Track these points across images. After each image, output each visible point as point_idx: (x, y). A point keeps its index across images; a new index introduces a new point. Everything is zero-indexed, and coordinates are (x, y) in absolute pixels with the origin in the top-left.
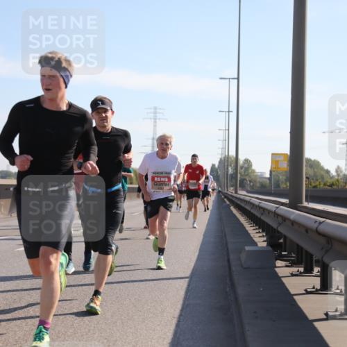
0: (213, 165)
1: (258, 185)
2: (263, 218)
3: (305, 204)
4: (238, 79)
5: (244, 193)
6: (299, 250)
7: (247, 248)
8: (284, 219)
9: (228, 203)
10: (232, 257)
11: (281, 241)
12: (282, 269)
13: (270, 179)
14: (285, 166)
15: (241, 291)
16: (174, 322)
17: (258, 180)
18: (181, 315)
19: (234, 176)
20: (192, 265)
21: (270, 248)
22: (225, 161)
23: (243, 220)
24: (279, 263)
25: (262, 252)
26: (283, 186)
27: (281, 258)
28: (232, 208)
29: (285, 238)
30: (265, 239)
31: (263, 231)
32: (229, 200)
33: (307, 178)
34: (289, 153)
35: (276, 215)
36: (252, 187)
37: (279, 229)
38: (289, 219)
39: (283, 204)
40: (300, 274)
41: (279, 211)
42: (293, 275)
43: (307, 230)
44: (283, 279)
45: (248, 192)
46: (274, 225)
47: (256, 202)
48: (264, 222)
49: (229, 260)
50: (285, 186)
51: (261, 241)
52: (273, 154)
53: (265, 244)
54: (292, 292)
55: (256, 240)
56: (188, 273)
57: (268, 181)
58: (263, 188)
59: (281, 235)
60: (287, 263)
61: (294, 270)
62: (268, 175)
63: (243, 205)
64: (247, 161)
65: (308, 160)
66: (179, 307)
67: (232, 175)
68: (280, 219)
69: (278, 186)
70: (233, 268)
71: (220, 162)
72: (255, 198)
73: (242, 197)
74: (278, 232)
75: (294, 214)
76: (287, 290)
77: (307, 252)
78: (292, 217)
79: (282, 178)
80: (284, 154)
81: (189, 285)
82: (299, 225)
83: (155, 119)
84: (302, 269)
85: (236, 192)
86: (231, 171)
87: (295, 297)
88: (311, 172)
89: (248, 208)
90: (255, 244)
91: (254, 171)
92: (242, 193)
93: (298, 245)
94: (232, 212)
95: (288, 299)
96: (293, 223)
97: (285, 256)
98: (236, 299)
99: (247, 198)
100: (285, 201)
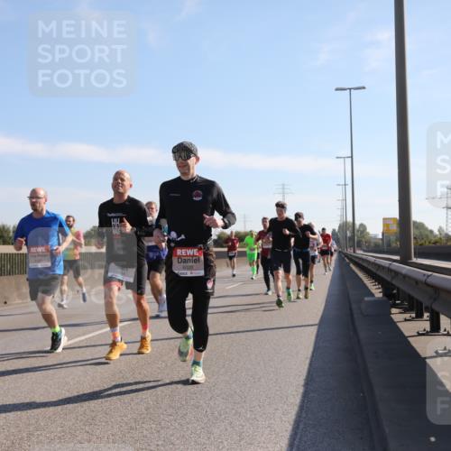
0: (334, 230)
1: (372, 245)
2: (379, 273)
3: (414, 260)
4: (352, 157)
5: (361, 252)
6: (411, 298)
7: (366, 299)
8: (396, 274)
9: (347, 261)
10: (354, 306)
11: (395, 291)
12: (397, 315)
13: (382, 239)
14: (395, 228)
15: (363, 334)
16: (308, 362)
17: (373, 241)
18: (313, 356)
19: (352, 238)
20: (320, 314)
21: (385, 298)
22: (344, 226)
23: (361, 275)
24: (394, 310)
25: (378, 301)
26: (394, 245)
27: (395, 306)
28: (351, 265)
29: (398, 289)
30: (380, 290)
31: (379, 283)
32: (348, 258)
33: (415, 238)
34: (398, 217)
35: (389, 270)
36: (367, 247)
37: (394, 282)
38: (401, 274)
39: (395, 261)
40: (412, 319)
41: (392, 267)
42: (406, 320)
43: (417, 282)
44: (399, 324)
45: (365, 251)
46: (388, 278)
47: (372, 259)
48: (379, 276)
49: (351, 309)
50: (396, 245)
51: (377, 292)
52: (384, 219)
53: (381, 295)
54: (406, 334)
55: (373, 291)
56: (317, 321)
57: (381, 242)
58: (377, 248)
59: (394, 287)
60: (400, 310)
61: (407, 316)
62: (380, 237)
63: (360, 262)
64: (362, 225)
65: (415, 223)
66: (311, 349)
67: (350, 238)
68: (393, 273)
69: (389, 245)
70: (355, 316)
71: (340, 227)
72: (371, 256)
73: (360, 256)
74: (392, 285)
75: (405, 269)
76: (402, 333)
77: (417, 300)
78: (404, 272)
79: (393, 238)
80: (394, 219)
81: (318, 331)
82: (410, 278)
83: (283, 193)
84: (414, 315)
85: (354, 252)
86: (349, 234)
87: (410, 339)
88: (417, 232)
89: (365, 264)
90: (373, 295)
91: (368, 233)
92: (359, 252)
93: (409, 296)
94: (351, 269)
95: (403, 340)
96: (405, 276)
97: (398, 304)
98: (359, 341)
99: (364, 257)
100: (397, 258)
